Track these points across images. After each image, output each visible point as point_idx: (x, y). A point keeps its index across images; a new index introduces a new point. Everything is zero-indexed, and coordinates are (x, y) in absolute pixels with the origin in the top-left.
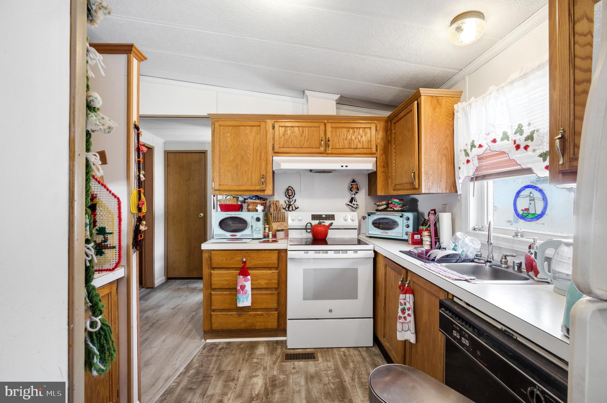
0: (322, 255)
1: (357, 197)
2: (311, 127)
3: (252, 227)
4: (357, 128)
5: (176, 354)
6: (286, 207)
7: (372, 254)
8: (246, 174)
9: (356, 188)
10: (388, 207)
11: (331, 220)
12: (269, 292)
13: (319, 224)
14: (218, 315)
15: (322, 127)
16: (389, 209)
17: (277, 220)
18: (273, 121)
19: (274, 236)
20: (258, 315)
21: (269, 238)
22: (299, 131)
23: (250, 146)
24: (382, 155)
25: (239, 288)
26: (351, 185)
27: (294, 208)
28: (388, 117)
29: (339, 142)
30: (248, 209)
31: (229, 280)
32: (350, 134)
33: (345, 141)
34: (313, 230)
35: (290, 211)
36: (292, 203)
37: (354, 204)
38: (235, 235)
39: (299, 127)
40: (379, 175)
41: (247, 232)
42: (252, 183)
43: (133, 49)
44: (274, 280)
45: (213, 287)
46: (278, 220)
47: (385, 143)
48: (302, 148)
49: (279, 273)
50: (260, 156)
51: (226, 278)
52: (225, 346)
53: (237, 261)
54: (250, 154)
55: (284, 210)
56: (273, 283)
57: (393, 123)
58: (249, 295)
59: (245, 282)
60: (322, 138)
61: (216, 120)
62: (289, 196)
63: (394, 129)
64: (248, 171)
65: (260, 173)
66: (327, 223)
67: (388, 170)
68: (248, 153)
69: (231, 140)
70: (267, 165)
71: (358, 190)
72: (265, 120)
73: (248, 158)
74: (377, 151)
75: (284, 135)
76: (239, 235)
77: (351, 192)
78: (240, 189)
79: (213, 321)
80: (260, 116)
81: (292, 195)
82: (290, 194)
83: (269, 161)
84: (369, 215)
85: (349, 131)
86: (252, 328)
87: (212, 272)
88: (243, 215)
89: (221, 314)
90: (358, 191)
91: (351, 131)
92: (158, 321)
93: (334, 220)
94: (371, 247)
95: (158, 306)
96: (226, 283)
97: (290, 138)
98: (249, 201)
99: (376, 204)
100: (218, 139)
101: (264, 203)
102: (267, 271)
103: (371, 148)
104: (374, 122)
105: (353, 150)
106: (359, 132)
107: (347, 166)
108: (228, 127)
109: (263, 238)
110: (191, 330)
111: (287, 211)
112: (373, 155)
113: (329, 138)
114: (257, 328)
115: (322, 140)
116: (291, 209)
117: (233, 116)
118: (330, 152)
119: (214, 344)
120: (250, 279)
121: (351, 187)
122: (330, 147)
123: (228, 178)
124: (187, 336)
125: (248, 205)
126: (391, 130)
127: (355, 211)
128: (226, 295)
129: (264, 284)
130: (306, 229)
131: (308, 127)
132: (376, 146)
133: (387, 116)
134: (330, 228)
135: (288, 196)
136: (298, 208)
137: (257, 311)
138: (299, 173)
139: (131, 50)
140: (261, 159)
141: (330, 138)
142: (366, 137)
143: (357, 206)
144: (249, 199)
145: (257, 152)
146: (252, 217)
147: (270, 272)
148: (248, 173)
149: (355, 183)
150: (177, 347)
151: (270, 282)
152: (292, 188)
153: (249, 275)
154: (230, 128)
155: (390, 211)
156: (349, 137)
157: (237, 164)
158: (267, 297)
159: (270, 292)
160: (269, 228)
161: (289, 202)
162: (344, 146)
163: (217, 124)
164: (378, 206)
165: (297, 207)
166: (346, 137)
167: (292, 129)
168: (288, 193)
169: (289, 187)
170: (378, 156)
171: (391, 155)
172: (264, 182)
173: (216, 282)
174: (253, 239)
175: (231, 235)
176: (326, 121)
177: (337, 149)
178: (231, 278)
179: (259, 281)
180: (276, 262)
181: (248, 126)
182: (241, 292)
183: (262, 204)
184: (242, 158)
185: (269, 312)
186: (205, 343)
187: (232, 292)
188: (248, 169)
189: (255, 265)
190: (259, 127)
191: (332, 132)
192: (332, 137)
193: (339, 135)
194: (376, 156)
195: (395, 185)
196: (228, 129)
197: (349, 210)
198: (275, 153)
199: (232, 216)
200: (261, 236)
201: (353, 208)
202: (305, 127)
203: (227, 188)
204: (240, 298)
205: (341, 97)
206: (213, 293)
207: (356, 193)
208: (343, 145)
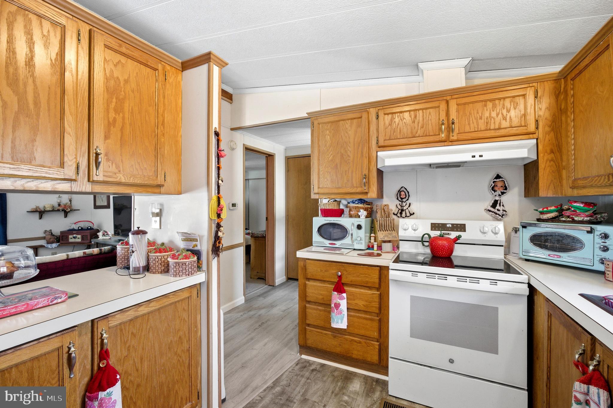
0: (436, 281)
1: (504, 199)
2: (426, 109)
3: (352, 234)
4: (500, 99)
5: (271, 362)
6: (398, 213)
7: (526, 291)
8: (346, 175)
9: (502, 186)
10: (561, 215)
11: (461, 231)
12: (368, 317)
13: (440, 236)
14: (313, 331)
15: (443, 106)
16: (564, 219)
17: (384, 228)
18: (377, 109)
19: (380, 248)
20: (355, 341)
21: (373, 249)
22: (410, 116)
23: (350, 143)
24: (548, 133)
25: (333, 305)
26: (494, 182)
27: (408, 214)
28: (560, 72)
29: (469, 124)
30: (350, 214)
31: (324, 294)
32: (489, 110)
33: (480, 121)
34: (433, 243)
35: (403, 217)
36: (405, 208)
37: (498, 210)
38: (334, 244)
39: (410, 111)
40: (541, 165)
41: (347, 241)
42: (353, 185)
43: (212, 56)
44: (374, 303)
45: (308, 299)
46: (386, 229)
47: (554, 115)
48: (415, 137)
49: (380, 295)
50: (362, 153)
51: (320, 292)
52: (318, 367)
53: (332, 274)
54: (350, 152)
55: (395, 217)
56: (373, 307)
57: (569, 79)
58: (345, 317)
59: (339, 300)
60: (443, 120)
61: (315, 118)
62: (402, 199)
63: (573, 89)
64: (348, 171)
65: (362, 172)
66: (453, 235)
67: (561, 156)
68: (348, 150)
69: (330, 138)
70: (369, 162)
71: (506, 189)
72: (368, 110)
73: (349, 156)
74: (537, 128)
75: (390, 124)
76: (338, 244)
77: (493, 192)
78: (340, 191)
79: (308, 336)
80: (362, 106)
81: (405, 198)
82: (403, 196)
83: (373, 157)
84: (524, 227)
85: (486, 106)
86: (348, 355)
87: (307, 282)
88: (343, 221)
89: (316, 332)
90: (505, 191)
91: (490, 105)
92: (267, 321)
93: (465, 231)
94: (523, 278)
95: (272, 306)
96: (321, 297)
97: (398, 127)
98: (351, 205)
99: (537, 210)
100: (317, 138)
101: (368, 208)
102: (367, 291)
103: (526, 126)
104: (531, 85)
105: (493, 131)
106: (504, 105)
107: (481, 156)
108: (327, 124)
109: (367, 249)
110: (292, 339)
111: (398, 217)
112: (531, 136)
113: (453, 119)
114: (354, 356)
115: (443, 124)
116: (404, 215)
117: (333, 111)
118: (455, 138)
119: (308, 361)
120: (346, 297)
121: (493, 185)
122: (456, 131)
123: (327, 180)
124: (286, 345)
125: (350, 210)
126: (566, 91)
127: (500, 220)
128: (320, 310)
129: (362, 306)
130: (422, 241)
131: (422, 109)
132: (537, 121)
133: (558, 72)
134: (456, 242)
135: (400, 199)
136: (414, 213)
137: (354, 337)
138: (414, 169)
139: (210, 58)
140: (362, 155)
141: (455, 119)
142: (517, 110)
143: (504, 212)
144: (351, 203)
145: (358, 149)
146: (353, 224)
147: (370, 292)
148: (349, 173)
149: (501, 179)
150: (274, 355)
151: (369, 305)
152: (406, 189)
153: (345, 293)
154: (329, 125)
155: (564, 222)
156: (487, 114)
157: (337, 164)
158: (365, 322)
159: (370, 317)
160: (375, 237)
161: (401, 206)
162: (478, 128)
163: (316, 123)
164: (542, 213)
165: (412, 213)
166: (480, 115)
167: (401, 115)
168: (400, 195)
169: (402, 187)
170: (541, 136)
171: (567, 131)
172: (367, 182)
173: (311, 294)
174: (354, 249)
175: (330, 244)
176: (448, 98)
177: (466, 133)
178: (326, 293)
179: (357, 301)
180: (377, 281)
181: (348, 119)
182: (336, 310)
183: (366, 209)
184: (342, 155)
185: (368, 341)
186: (300, 358)
187: (327, 309)
188: (349, 169)
189: (351, 281)
190: (360, 119)
191: (458, 111)
192: (458, 117)
193: (470, 114)
194: (535, 136)
195: (575, 180)
196: (327, 126)
197: (491, 218)
198: (379, 147)
199: (331, 222)
200: (363, 247)
201: (498, 216)
202: (419, 110)
203: (326, 191)
204: (334, 318)
205: (473, 60)
206: (307, 305)
207: (503, 193)
208: (476, 126)
